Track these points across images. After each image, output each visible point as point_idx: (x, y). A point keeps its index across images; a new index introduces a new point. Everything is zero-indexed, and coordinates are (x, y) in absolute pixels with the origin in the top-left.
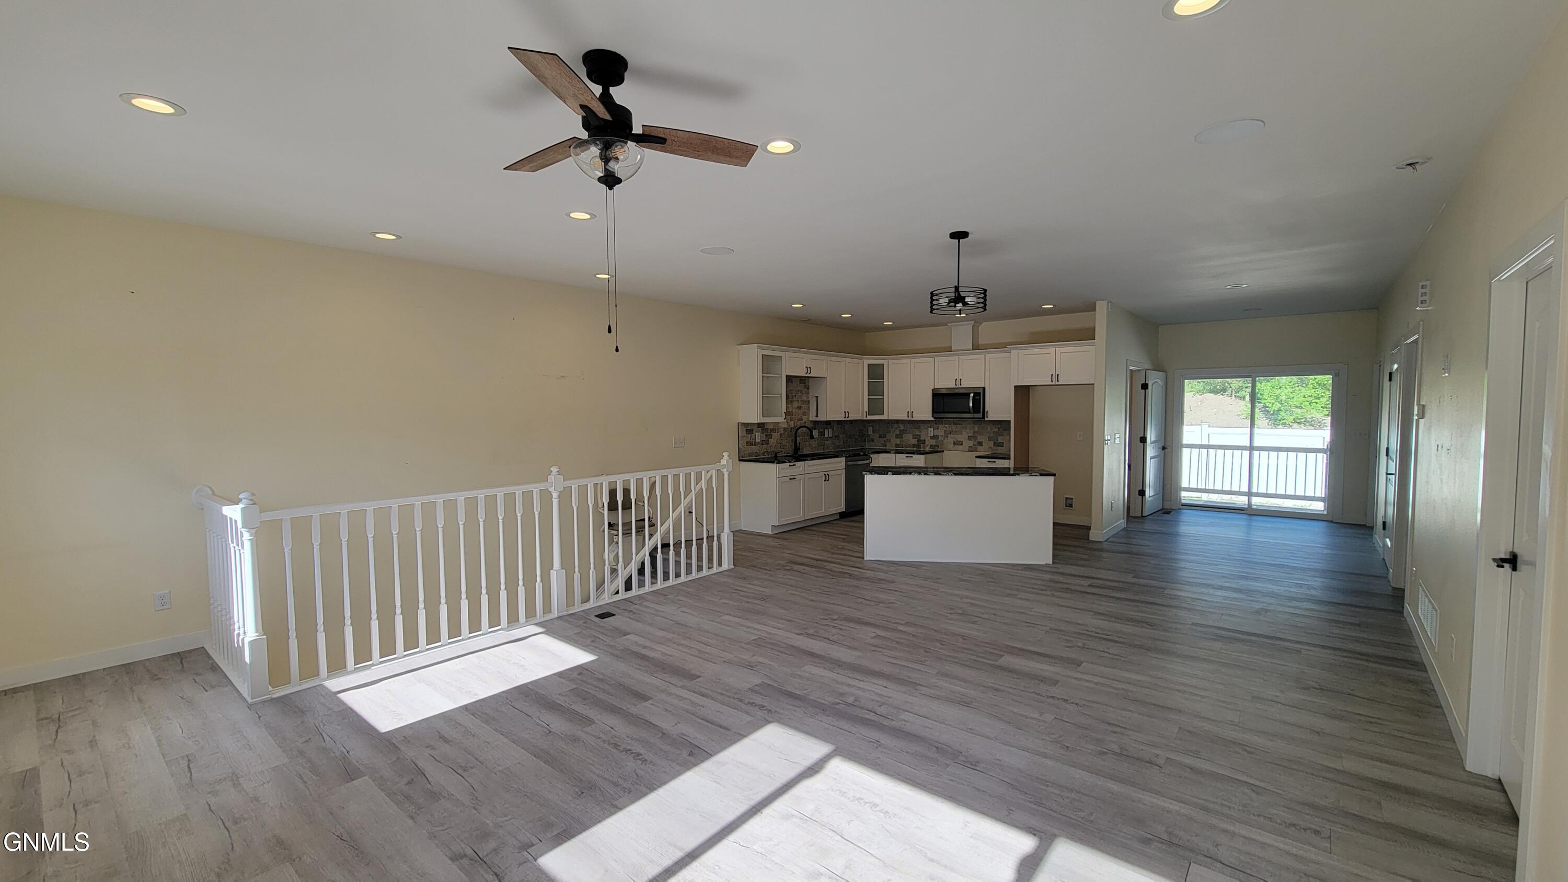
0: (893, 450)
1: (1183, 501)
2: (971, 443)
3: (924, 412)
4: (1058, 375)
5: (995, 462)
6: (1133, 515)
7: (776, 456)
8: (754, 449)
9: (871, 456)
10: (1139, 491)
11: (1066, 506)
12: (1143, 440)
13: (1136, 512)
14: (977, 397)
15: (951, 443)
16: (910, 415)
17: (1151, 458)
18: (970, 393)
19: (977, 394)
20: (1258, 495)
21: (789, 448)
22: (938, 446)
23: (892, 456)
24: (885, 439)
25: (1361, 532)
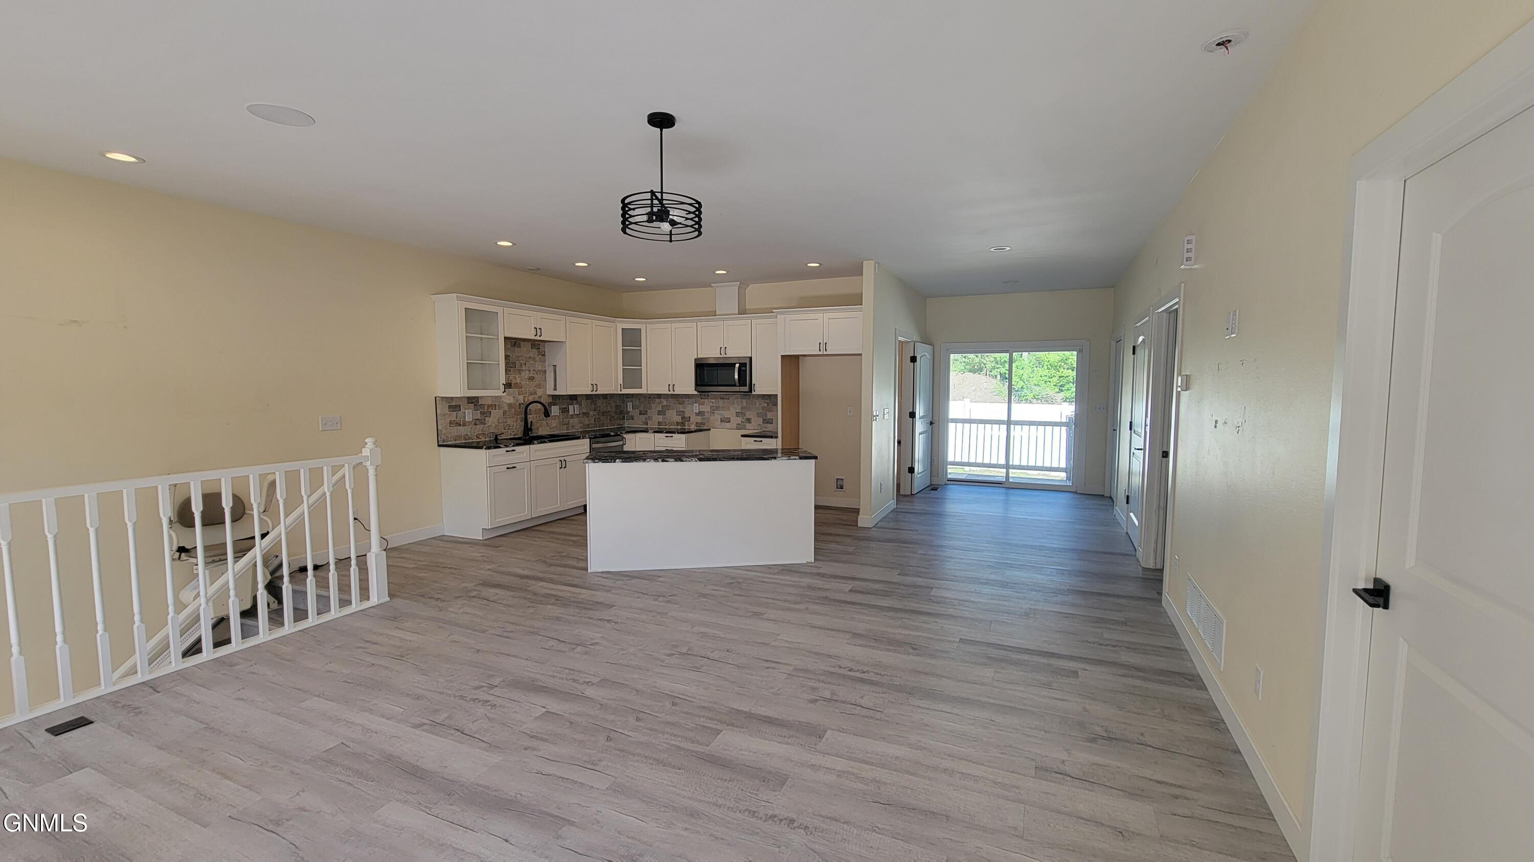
0: (652, 429)
1: (949, 476)
2: (739, 420)
3: (687, 385)
4: (826, 343)
5: (761, 441)
6: (903, 494)
7: (496, 439)
8: (462, 430)
9: (625, 436)
10: (909, 468)
11: (837, 488)
12: (912, 415)
13: (905, 490)
14: (744, 368)
15: (717, 420)
16: (671, 389)
17: (920, 434)
18: (735, 364)
19: (743, 365)
20: (1015, 467)
21: (517, 429)
22: (704, 424)
23: (649, 436)
24: (645, 416)
25: (1100, 503)
